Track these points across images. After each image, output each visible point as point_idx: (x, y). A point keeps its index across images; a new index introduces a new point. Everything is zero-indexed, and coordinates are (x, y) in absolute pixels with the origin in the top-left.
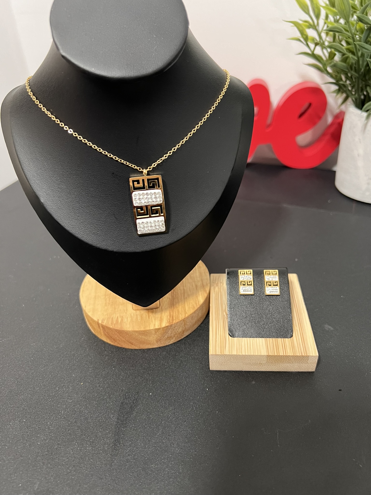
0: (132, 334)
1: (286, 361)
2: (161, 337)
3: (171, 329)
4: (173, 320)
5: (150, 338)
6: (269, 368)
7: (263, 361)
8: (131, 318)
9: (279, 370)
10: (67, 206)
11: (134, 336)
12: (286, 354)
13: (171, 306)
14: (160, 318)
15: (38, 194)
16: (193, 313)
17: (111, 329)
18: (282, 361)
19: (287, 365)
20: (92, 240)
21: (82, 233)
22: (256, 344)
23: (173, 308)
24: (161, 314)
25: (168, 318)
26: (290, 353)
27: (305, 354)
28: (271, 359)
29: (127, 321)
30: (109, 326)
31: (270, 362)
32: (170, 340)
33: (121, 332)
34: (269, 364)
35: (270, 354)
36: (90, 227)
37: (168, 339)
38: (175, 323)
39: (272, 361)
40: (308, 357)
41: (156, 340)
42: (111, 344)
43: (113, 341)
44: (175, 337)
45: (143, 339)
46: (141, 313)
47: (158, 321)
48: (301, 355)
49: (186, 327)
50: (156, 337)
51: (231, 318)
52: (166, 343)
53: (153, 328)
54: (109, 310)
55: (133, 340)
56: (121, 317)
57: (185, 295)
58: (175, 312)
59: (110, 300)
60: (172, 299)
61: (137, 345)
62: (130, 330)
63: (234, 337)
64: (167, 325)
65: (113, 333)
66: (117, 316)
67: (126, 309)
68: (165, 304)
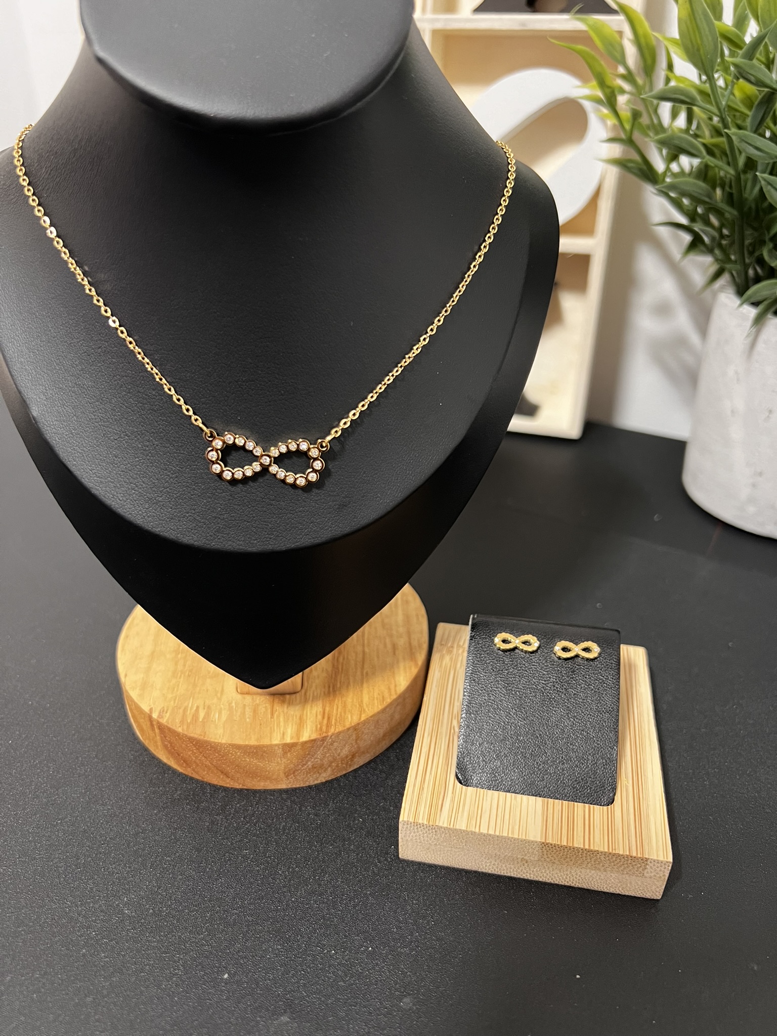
0: (229, 751)
1: (590, 864)
2: (298, 765)
3: (322, 748)
4: (328, 726)
5: (270, 765)
6: (545, 874)
7: (530, 856)
8: (228, 713)
9: (571, 883)
10: (91, 430)
11: (233, 757)
12: (590, 845)
13: (329, 693)
14: (298, 717)
15: (27, 396)
16: (379, 713)
17: (178, 734)
18: (579, 862)
19: (590, 874)
20: (144, 517)
21: (122, 497)
22: (518, 809)
24: (303, 710)
25: (318, 720)
26: (600, 844)
27: (637, 854)
28: (553, 853)
29: (219, 718)
30: (174, 728)
31: (547, 859)
32: (318, 773)
33: (201, 745)
34: (545, 864)
35: (550, 841)
36: (142, 483)
37: (315, 770)
38: (333, 734)
39: (553, 858)
40: (646, 862)
41: (284, 770)
42: (179, 771)
43: (183, 764)
44: (332, 768)
45: (253, 767)
46: (255, 703)
47: (294, 727)
48: (628, 853)
49: (361, 746)
50: (284, 763)
51: (467, 736)
52: (308, 779)
53: (280, 741)
54: (180, 687)
55: (228, 766)
56: (206, 708)
57: (366, 666)
58: (335, 707)
59: (187, 666)
60: (334, 672)
61: (238, 778)
62: (223, 741)
63: (467, 785)
64: (314, 736)
65: (184, 745)
66: (195, 705)
67: (220, 689)
68: (314, 685)
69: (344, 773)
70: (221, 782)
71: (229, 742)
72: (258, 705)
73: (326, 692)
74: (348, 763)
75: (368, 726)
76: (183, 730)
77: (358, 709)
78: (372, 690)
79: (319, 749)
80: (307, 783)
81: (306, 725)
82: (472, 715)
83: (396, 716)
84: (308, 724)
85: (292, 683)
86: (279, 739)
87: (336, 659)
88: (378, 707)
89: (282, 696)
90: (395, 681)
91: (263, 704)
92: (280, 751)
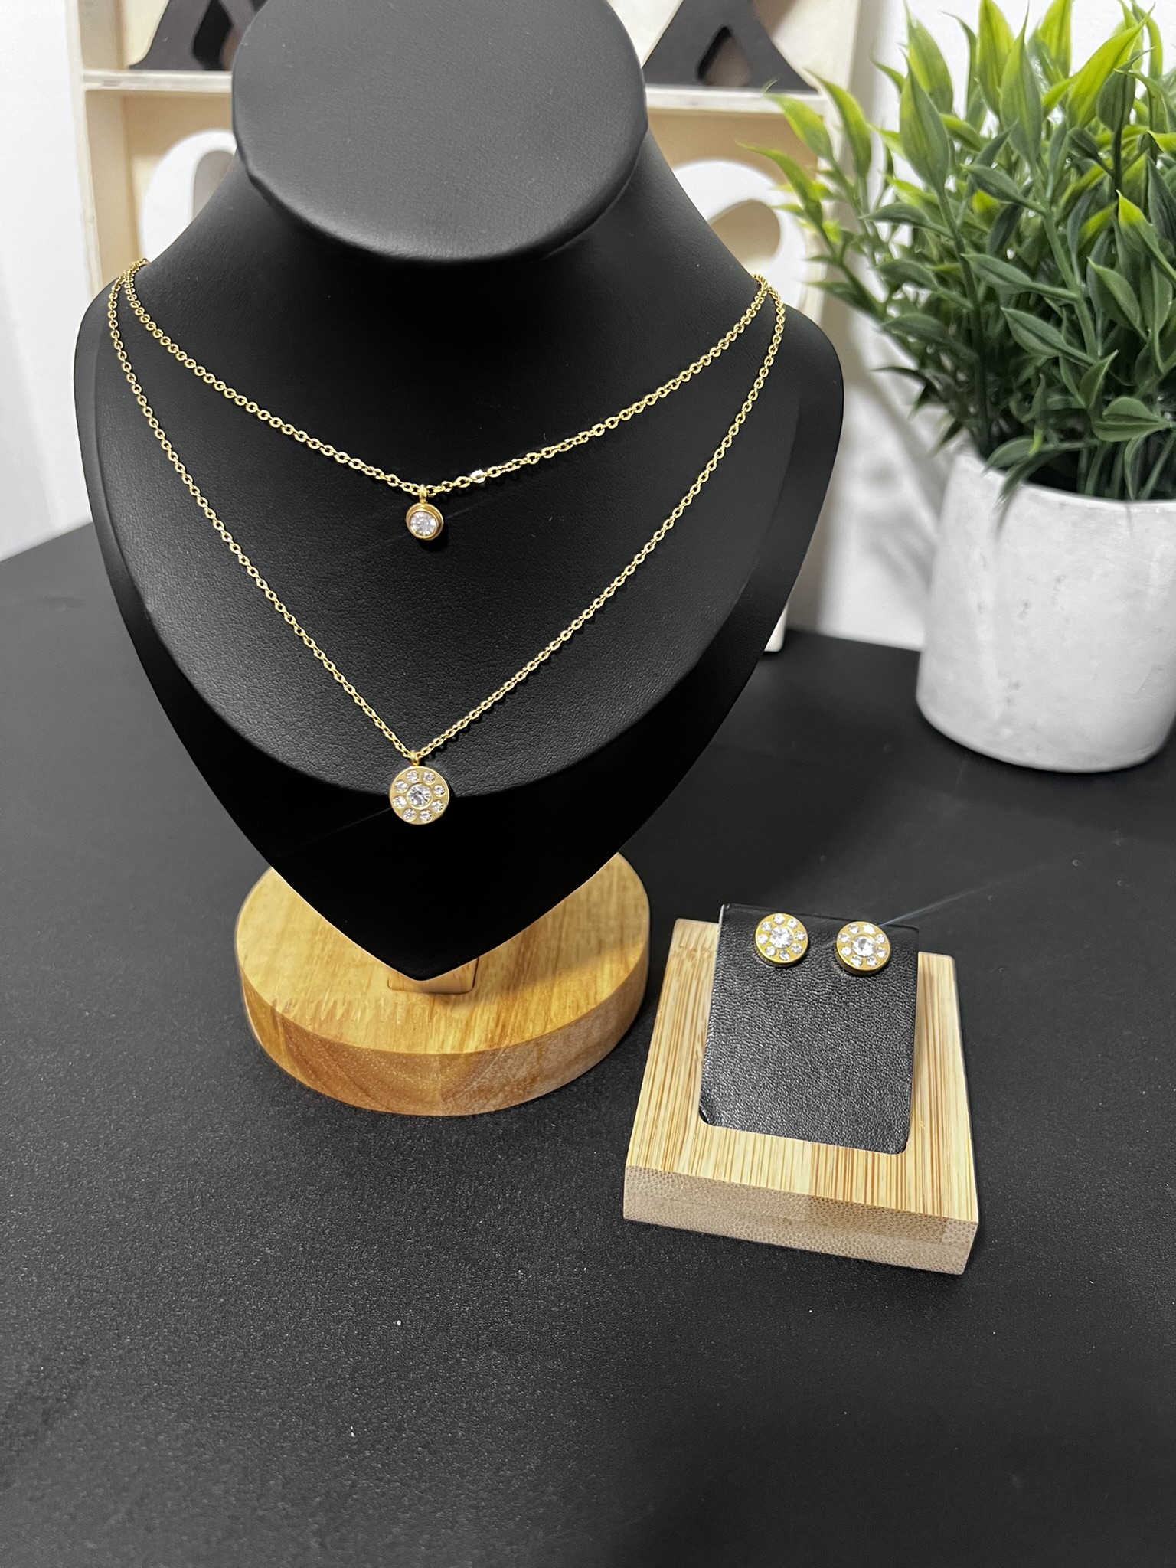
0: (371, 1060)
1: (872, 1226)
2: (459, 1085)
3: (491, 1065)
4: (502, 1035)
5: (423, 1082)
6: (814, 1241)
7: (795, 1215)
8: (374, 1012)
9: (847, 1252)
11: (376, 1068)
12: (872, 1201)
13: (508, 990)
14: (464, 1023)
15: (140, 586)
16: (569, 1025)
17: (307, 1035)
18: (859, 1223)
22: (781, 1156)
23: (511, 999)
24: (472, 1012)
25: (489, 1028)
26: (885, 1200)
27: (933, 1212)
28: (824, 1212)
29: (362, 1018)
30: (302, 1026)
31: (817, 1220)
32: (486, 1098)
33: (336, 1051)
34: (814, 1226)
35: (821, 1194)
37: (482, 1094)
38: (507, 1047)
39: (824, 1219)
40: (944, 1223)
41: (441, 1090)
42: (305, 1085)
43: (311, 1075)
44: (504, 1093)
45: (401, 1083)
46: (410, 1002)
47: (457, 1035)
48: (921, 1212)
49: (544, 1066)
50: (442, 1080)
51: (715, 1060)
52: (472, 1105)
53: (438, 1051)
54: (314, 976)
55: (370, 1080)
56: (346, 1004)
57: (559, 966)
58: (513, 1014)
59: (326, 949)
60: (517, 970)
61: (381, 1097)
62: (365, 1046)
63: (713, 1124)
64: (482, 1048)
65: (313, 1050)
66: (333, 999)
67: (367, 981)
68: (489, 985)
69: (521, 1102)
70: (358, 1101)
71: (372, 1048)
72: (413, 1005)
73: (504, 995)
74: (525, 1088)
75: (556, 1041)
76: (314, 1028)
77: (542, 1018)
78: (564, 996)
79: (488, 1066)
80: (471, 1111)
81: (474, 1033)
82: (723, 1034)
83: (594, 1032)
84: (476, 1031)
85: (460, 978)
86: (436, 1048)
87: (521, 954)
88: (570, 1018)
89: (445, 996)
90: (596, 987)
91: (420, 1001)
92: (436, 1065)
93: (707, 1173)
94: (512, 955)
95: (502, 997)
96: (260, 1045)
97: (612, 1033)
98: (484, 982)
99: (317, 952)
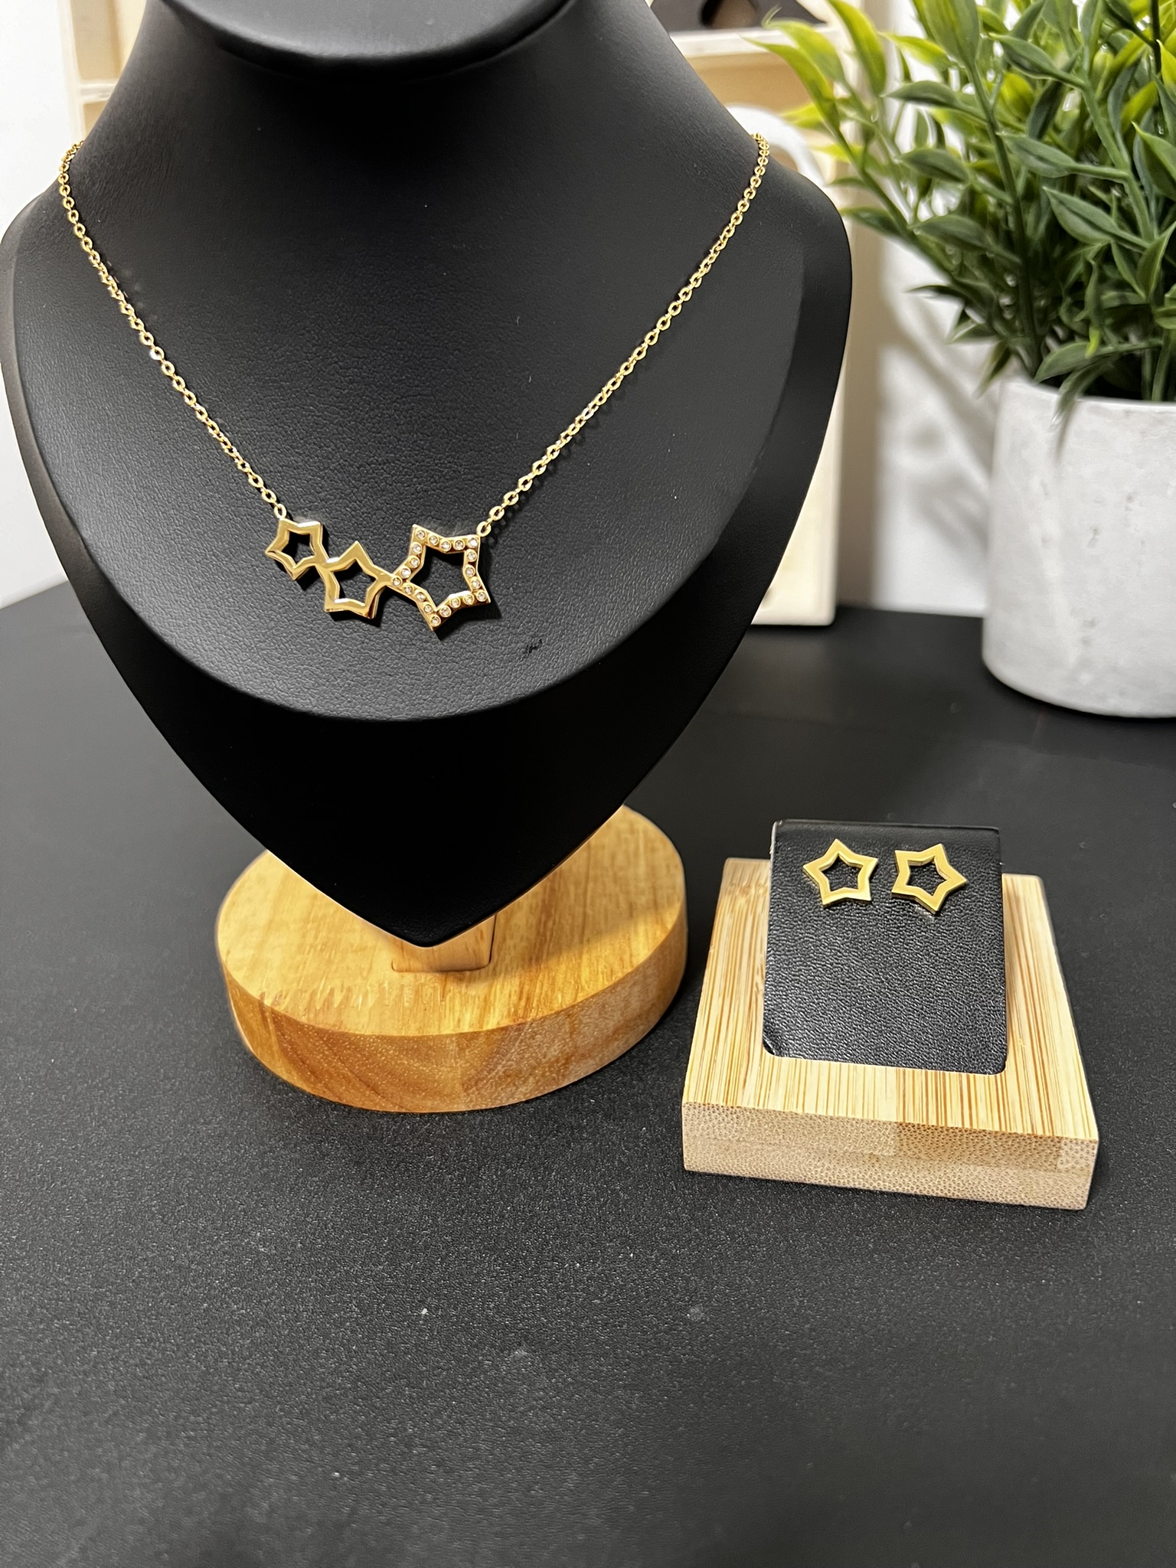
0: (376, 1049)
1: (973, 1156)
2: (482, 1071)
3: (517, 1044)
5: (440, 1071)
7: (883, 1149)
8: (378, 996)
11: (383, 1057)
12: (971, 1123)
13: (531, 961)
14: (482, 998)
16: (603, 991)
17: (302, 1026)
18: (957, 1154)
19: (976, 1173)
22: (861, 1084)
23: (534, 970)
24: (491, 986)
25: (512, 1002)
26: (986, 1121)
27: (1045, 1132)
28: (916, 1141)
29: (364, 1004)
32: (514, 1085)
33: (336, 1041)
34: (906, 1161)
35: (910, 1120)
37: (509, 1080)
38: (534, 1020)
39: (917, 1151)
40: (1059, 1144)
41: (461, 1078)
43: (310, 1076)
44: (535, 1078)
46: (418, 983)
48: (1030, 1132)
49: (579, 1043)
50: (461, 1066)
51: (777, 985)
52: (499, 1096)
53: (453, 1030)
54: (307, 965)
55: (377, 1074)
56: (345, 991)
57: (587, 932)
58: (539, 985)
59: (320, 938)
60: (539, 941)
61: (392, 1094)
62: (368, 1033)
63: (780, 1054)
64: (505, 1023)
65: (310, 1045)
66: (330, 987)
67: (368, 966)
68: (508, 958)
69: (555, 1088)
70: (367, 1103)
71: (377, 1033)
72: (423, 985)
73: (526, 966)
74: (559, 1071)
75: (589, 1012)
76: (308, 1019)
77: (572, 987)
78: (595, 960)
79: (514, 1045)
80: (498, 1102)
81: (494, 1008)
83: (633, 1002)
84: (496, 1006)
85: (474, 951)
86: (452, 1028)
87: (542, 925)
88: (603, 983)
89: (458, 972)
90: (631, 950)
91: (430, 983)
92: (453, 1047)
93: (776, 1104)
94: (532, 925)
95: (523, 968)
96: (251, 1053)
97: (653, 1005)
98: (502, 954)
99: (310, 939)
